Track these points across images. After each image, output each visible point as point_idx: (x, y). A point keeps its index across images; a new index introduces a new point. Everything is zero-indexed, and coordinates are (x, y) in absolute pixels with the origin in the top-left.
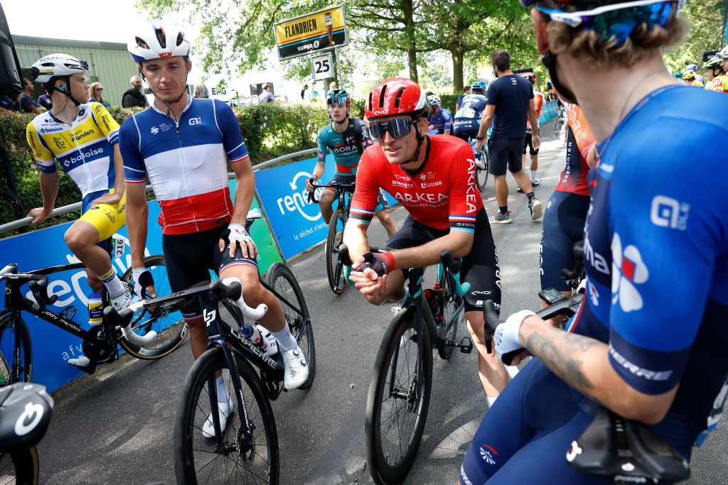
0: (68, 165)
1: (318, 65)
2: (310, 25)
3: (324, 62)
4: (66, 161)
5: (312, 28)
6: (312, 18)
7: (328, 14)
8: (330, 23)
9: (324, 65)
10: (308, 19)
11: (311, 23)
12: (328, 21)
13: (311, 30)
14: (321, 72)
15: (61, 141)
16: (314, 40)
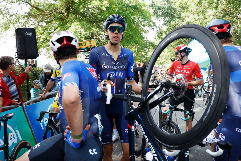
0: (59, 80)
1: (86, 56)
2: (84, 44)
3: (88, 56)
4: (59, 79)
5: (84, 45)
6: (84, 42)
7: (90, 41)
8: (91, 44)
9: (88, 57)
10: (83, 42)
11: (84, 43)
12: (90, 43)
13: (84, 46)
14: (87, 59)
15: (59, 73)
16: (85, 49)
